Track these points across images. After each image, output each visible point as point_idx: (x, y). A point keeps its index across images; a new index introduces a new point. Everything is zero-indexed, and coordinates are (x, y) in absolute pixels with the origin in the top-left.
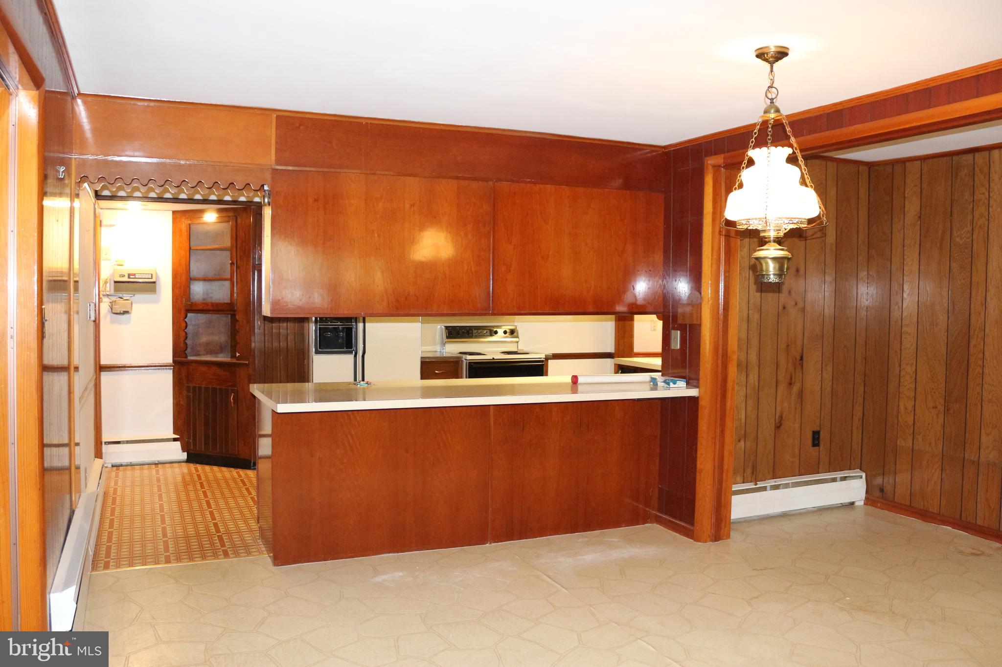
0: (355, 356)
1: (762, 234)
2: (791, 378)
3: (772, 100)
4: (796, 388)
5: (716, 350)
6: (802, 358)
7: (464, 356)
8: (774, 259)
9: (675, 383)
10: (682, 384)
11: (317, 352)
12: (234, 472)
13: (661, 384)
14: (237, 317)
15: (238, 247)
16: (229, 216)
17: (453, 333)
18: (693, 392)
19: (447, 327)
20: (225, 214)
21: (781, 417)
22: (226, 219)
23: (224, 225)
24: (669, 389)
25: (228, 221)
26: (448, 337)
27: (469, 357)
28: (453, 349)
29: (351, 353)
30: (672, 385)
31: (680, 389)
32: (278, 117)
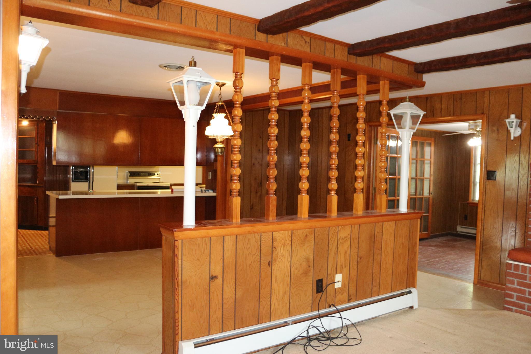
0: (89, 183)
1: (216, 140)
2: (257, 190)
3: (220, 98)
4: (259, 194)
5: (222, 179)
6: (261, 183)
7: (136, 184)
8: (220, 148)
9: (208, 191)
10: (211, 191)
11: (73, 181)
12: (36, 232)
13: (204, 192)
14: (38, 166)
15: (39, 137)
16: (35, 124)
17: (132, 174)
18: (214, 194)
19: (129, 172)
20: (33, 123)
21: (253, 205)
22: (33, 125)
23: (33, 127)
24: (206, 193)
25: (34, 126)
26: (130, 176)
27: (138, 184)
28: (132, 181)
29: (87, 181)
30: (207, 192)
31: (210, 193)
32: (60, 93)
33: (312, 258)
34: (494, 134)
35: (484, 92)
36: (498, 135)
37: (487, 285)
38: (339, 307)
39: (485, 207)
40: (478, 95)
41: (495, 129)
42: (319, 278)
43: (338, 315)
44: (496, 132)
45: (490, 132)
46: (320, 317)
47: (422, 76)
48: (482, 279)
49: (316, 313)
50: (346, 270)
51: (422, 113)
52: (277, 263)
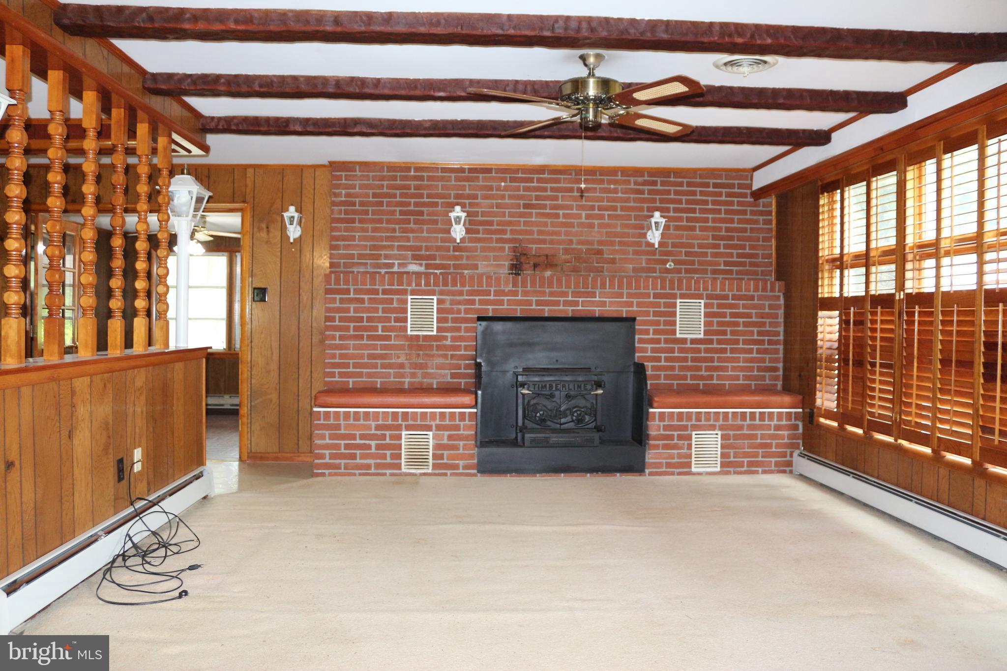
33: (111, 421)
34: (262, 234)
35: (246, 169)
36: (268, 234)
37: (262, 458)
38: (151, 498)
39: (251, 342)
40: (236, 172)
41: (264, 226)
42: (120, 458)
43: (156, 508)
44: (265, 230)
45: (255, 230)
46: (137, 514)
47: (205, 137)
48: (253, 451)
49: (131, 510)
50: (144, 441)
51: (207, 194)
52: (78, 431)
